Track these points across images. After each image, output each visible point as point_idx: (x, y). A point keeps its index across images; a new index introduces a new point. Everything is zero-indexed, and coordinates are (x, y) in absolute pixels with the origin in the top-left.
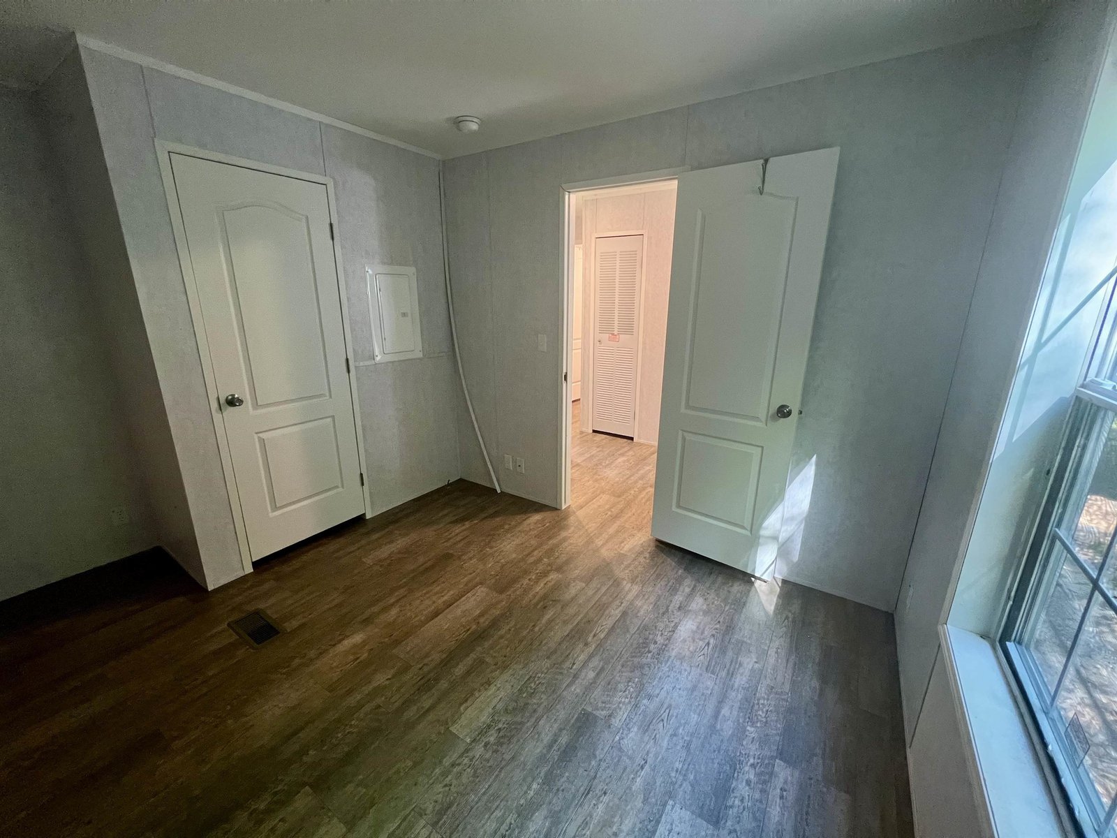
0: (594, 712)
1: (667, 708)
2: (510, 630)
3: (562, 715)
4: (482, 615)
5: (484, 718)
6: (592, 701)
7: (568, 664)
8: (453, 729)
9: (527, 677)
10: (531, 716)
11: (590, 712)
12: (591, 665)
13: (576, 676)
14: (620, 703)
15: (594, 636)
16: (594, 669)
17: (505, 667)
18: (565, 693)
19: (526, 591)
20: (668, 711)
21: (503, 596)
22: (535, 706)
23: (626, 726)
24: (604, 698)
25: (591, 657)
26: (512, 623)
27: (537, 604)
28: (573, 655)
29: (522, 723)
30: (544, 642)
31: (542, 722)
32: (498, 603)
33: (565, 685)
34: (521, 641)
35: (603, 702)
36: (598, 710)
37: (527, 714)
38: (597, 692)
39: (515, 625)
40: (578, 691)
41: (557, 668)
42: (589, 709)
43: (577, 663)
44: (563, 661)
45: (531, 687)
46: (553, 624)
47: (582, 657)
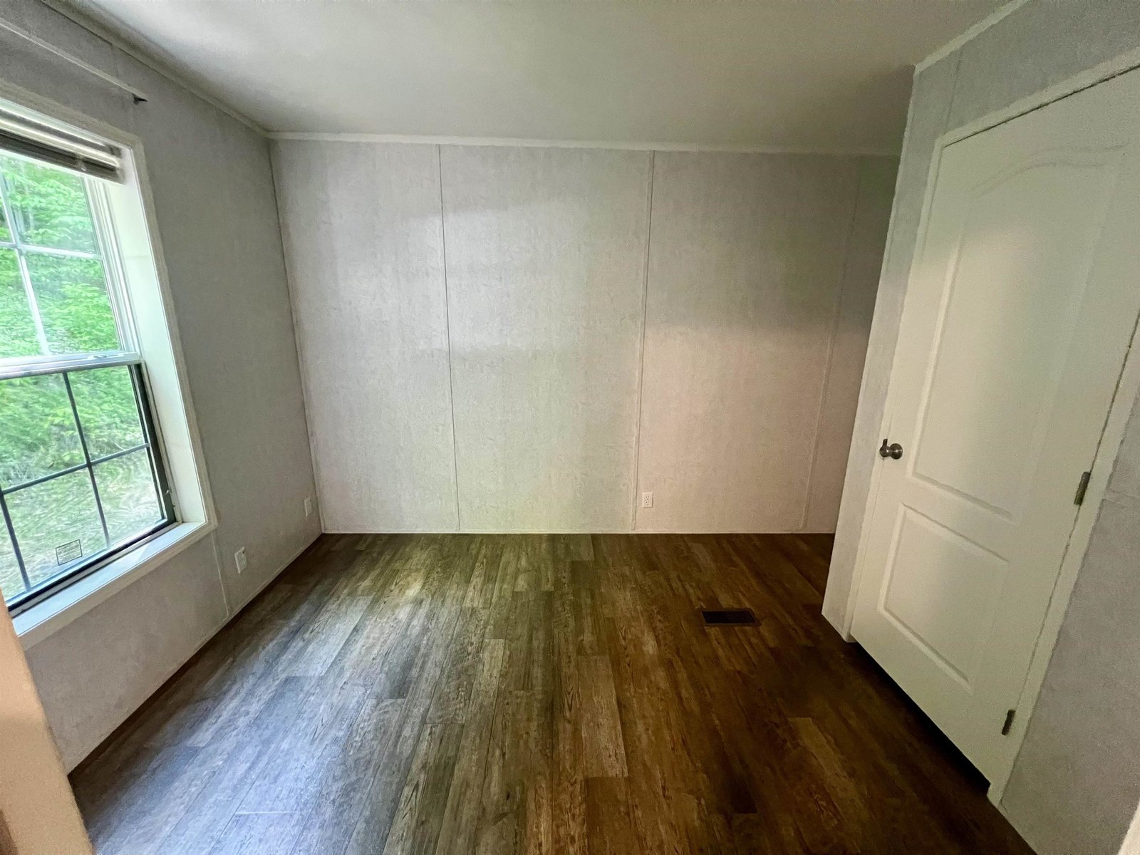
0: (394, 700)
1: (317, 738)
2: (527, 733)
3: (423, 686)
4: (576, 732)
5: (486, 656)
6: (399, 708)
7: (437, 730)
8: (502, 641)
9: (472, 697)
10: (449, 672)
11: (397, 698)
12: (410, 741)
13: (423, 722)
14: (369, 719)
15: (417, 786)
16: (406, 739)
17: (499, 694)
18: (428, 701)
19: (557, 808)
20: (316, 736)
21: (580, 777)
22: (450, 680)
23: (360, 704)
24: (387, 716)
25: (414, 751)
26: (532, 745)
27: (523, 792)
28: (435, 744)
29: (454, 666)
30: (478, 741)
31: (438, 673)
32: (576, 760)
33: (431, 709)
34: (505, 727)
35: (387, 712)
36: (391, 704)
37: (454, 672)
38: (395, 718)
39: (526, 742)
40: (416, 710)
41: (448, 720)
42: (400, 701)
43: (427, 737)
44: (444, 730)
45: (463, 691)
46: (482, 771)
47: (424, 746)
